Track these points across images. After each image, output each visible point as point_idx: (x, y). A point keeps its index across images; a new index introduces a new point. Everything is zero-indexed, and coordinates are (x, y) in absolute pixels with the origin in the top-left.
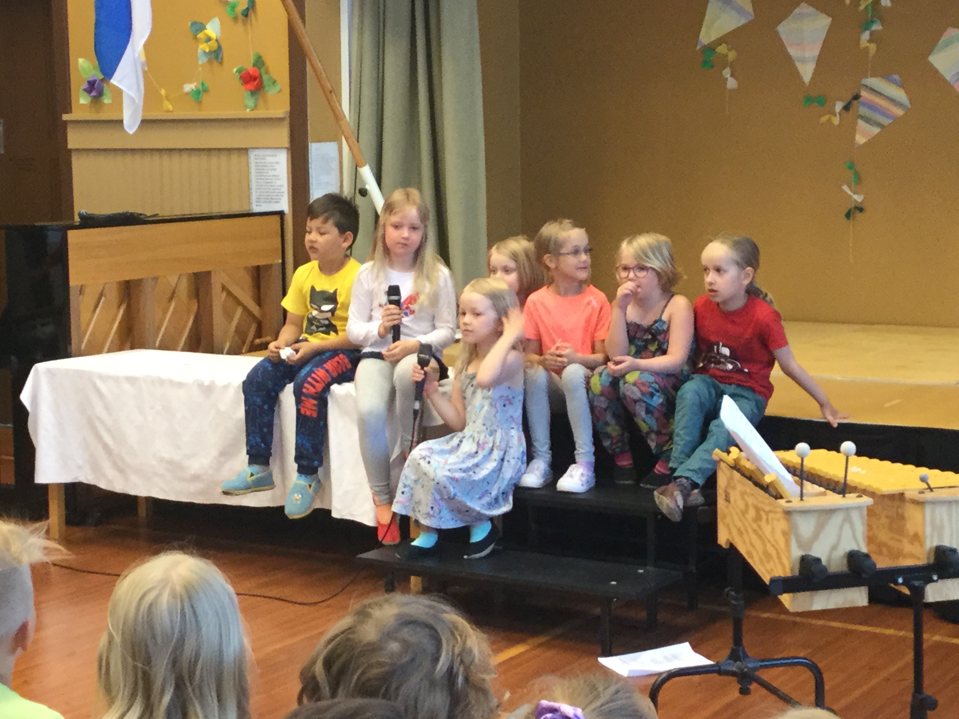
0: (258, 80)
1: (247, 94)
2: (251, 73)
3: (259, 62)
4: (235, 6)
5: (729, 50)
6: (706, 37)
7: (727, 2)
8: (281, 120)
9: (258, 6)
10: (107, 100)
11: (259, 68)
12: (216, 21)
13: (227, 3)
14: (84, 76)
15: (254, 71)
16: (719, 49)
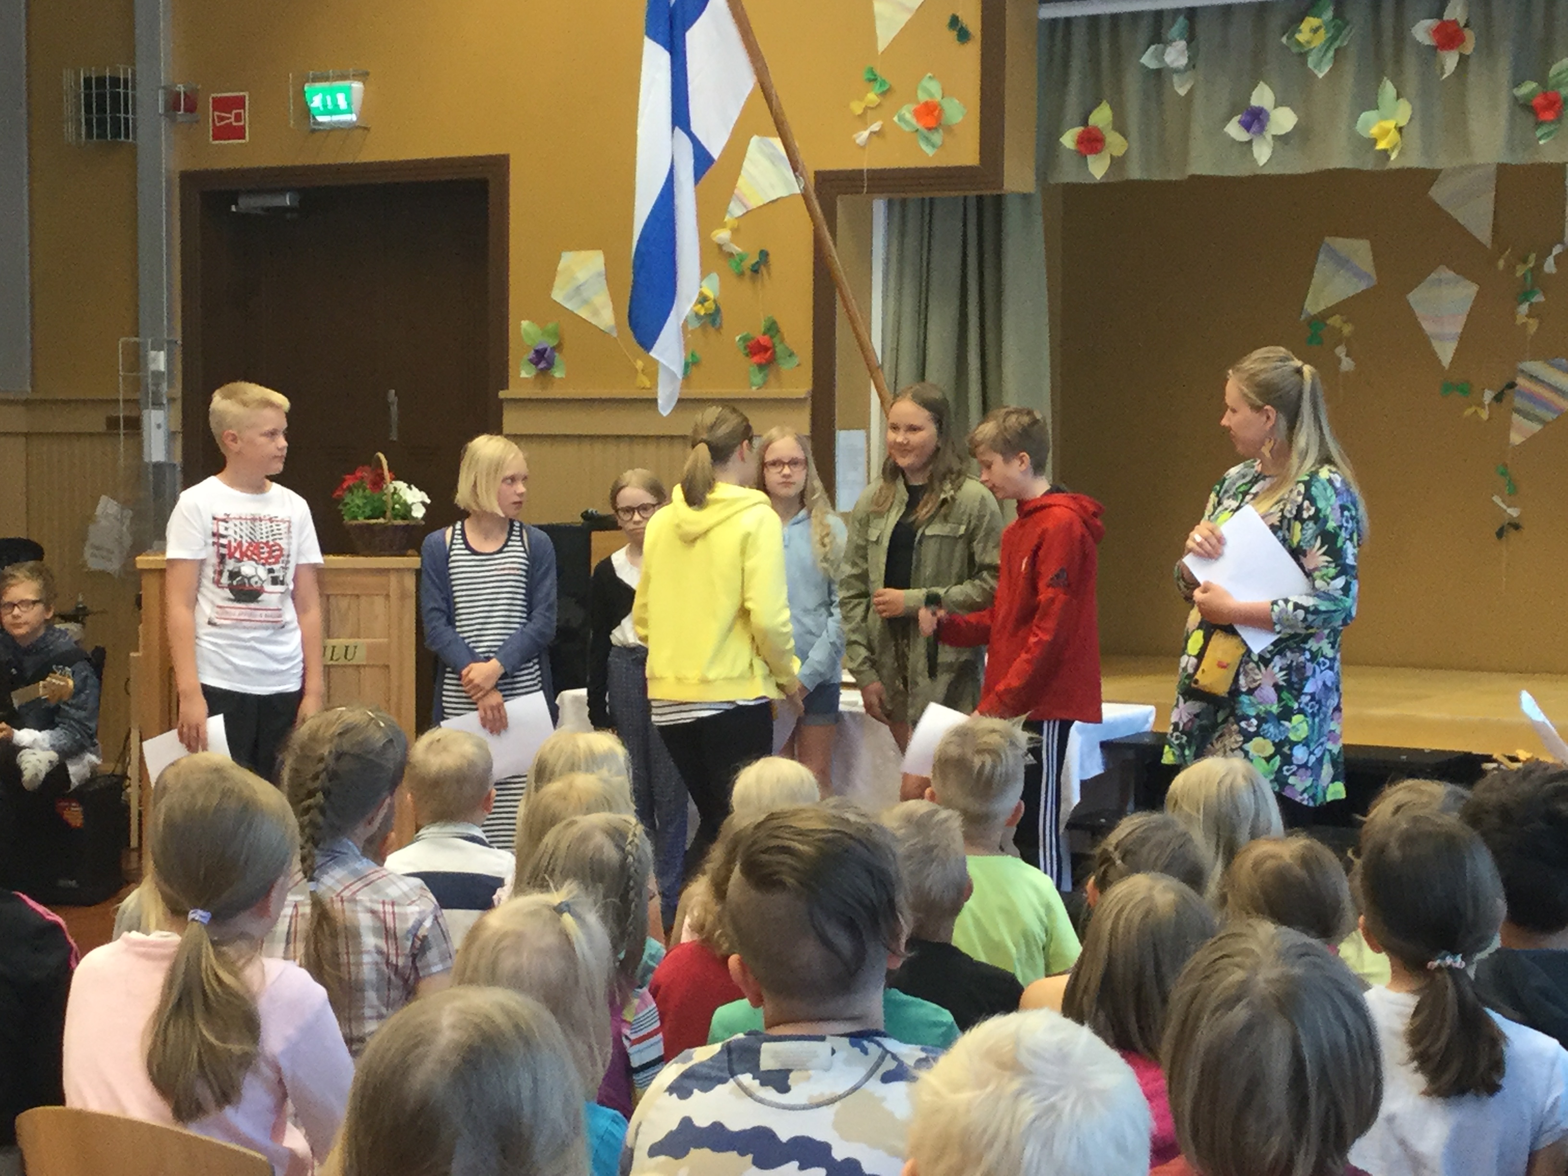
0: (769, 353)
1: (753, 369)
2: (762, 342)
3: (773, 328)
4: (741, 261)
5: (1345, 322)
6: (1314, 305)
7: (1342, 262)
8: (799, 401)
9: (772, 258)
10: (558, 373)
11: (772, 337)
12: (714, 278)
13: (731, 255)
14: (529, 343)
15: (764, 340)
16: (1330, 321)
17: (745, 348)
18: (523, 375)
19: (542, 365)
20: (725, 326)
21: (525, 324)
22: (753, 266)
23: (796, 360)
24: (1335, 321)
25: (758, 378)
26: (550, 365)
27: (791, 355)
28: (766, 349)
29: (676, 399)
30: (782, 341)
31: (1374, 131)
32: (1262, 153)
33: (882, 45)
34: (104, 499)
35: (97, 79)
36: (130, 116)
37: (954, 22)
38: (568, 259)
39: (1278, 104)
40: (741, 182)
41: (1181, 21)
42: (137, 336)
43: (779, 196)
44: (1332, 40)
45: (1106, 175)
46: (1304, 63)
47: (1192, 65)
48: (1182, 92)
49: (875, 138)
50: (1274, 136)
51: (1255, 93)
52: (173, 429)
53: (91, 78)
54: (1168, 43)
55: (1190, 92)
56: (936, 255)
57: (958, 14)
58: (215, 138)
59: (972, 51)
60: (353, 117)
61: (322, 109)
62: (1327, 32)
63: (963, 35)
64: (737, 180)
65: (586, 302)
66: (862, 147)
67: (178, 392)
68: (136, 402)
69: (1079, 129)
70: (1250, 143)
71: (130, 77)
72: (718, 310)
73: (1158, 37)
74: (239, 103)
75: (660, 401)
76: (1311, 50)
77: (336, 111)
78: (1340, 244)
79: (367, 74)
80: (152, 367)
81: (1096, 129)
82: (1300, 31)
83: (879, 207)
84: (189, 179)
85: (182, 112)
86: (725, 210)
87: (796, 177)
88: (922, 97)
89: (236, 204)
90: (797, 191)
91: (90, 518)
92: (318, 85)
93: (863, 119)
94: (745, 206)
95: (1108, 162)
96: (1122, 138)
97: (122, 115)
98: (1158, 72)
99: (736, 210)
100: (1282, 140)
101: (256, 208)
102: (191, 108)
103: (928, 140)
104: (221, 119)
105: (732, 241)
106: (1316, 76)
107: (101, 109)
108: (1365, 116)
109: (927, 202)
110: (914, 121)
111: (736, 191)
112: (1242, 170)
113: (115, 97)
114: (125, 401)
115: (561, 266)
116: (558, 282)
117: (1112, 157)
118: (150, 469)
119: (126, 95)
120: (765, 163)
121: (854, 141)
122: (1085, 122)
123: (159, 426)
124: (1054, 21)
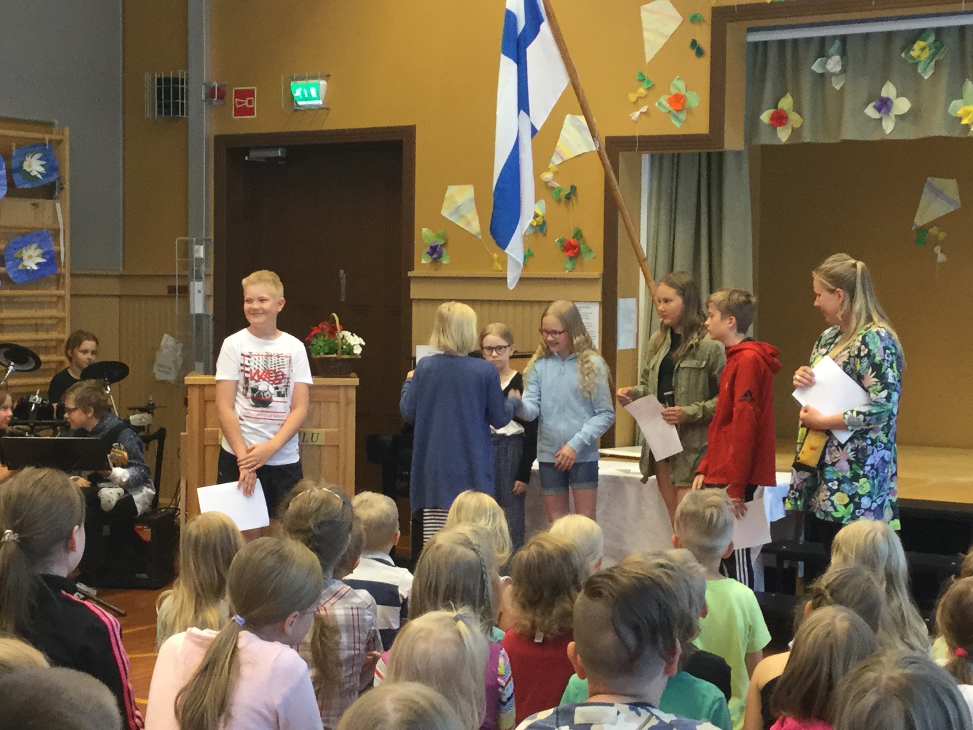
0: (576, 249)
1: (567, 259)
2: (572, 243)
3: (578, 235)
4: (560, 191)
5: (940, 231)
6: (920, 220)
7: (939, 193)
8: (595, 280)
9: (579, 192)
10: (445, 261)
11: (578, 240)
12: (543, 202)
13: (553, 188)
14: (426, 241)
15: (572, 241)
16: (931, 231)
17: (561, 246)
18: (423, 262)
19: (434, 256)
20: (549, 233)
21: (424, 230)
22: (567, 195)
23: (593, 255)
24: (934, 231)
25: (569, 265)
26: (440, 256)
27: (590, 251)
28: (574, 247)
29: (518, 278)
30: (584, 243)
31: (960, 113)
32: (888, 126)
33: (648, 59)
34: (166, 336)
35: (165, 79)
36: (185, 101)
37: (694, 44)
38: (452, 190)
39: (898, 96)
40: (558, 144)
41: (837, 43)
42: (187, 236)
43: (583, 152)
44: (933, 56)
45: (788, 139)
46: (916, 70)
47: (844, 71)
48: (838, 87)
49: (643, 116)
50: (896, 116)
51: (884, 89)
52: (208, 293)
53: (161, 78)
54: (829, 57)
55: (842, 88)
56: (681, 190)
57: (697, 40)
58: (235, 115)
59: (705, 63)
60: (320, 102)
61: (301, 97)
62: (930, 50)
63: (700, 52)
64: (557, 142)
65: (462, 217)
66: (636, 122)
67: (211, 271)
68: (186, 276)
69: (771, 111)
70: (881, 119)
71: (185, 77)
72: (544, 222)
73: (822, 53)
74: (251, 93)
75: (509, 281)
76: (919, 62)
77: (310, 98)
78: (938, 182)
79: (329, 76)
80: (196, 255)
81: (782, 111)
82: (913, 50)
83: (646, 158)
84: (218, 139)
85: (215, 99)
86: (549, 159)
87: (594, 141)
88: (673, 91)
89: (248, 155)
90: (594, 149)
91: (156, 348)
92: (300, 83)
93: (636, 104)
94: (562, 158)
95: (790, 131)
96: (799, 116)
97: (180, 101)
98: (822, 75)
99: (556, 160)
100: (901, 118)
101: (260, 158)
102: (221, 96)
103: (676, 118)
104: (240, 103)
105: (554, 179)
106: (923, 78)
107: (167, 97)
108: (954, 102)
109: (676, 155)
110: (667, 105)
111: (556, 149)
112: (875, 137)
113: (176, 90)
114: (179, 276)
115: (447, 194)
116: (445, 204)
117: (793, 129)
118: (194, 318)
119: (182, 89)
120: (574, 132)
121: (630, 117)
122: (776, 107)
123: (199, 292)
124: (756, 44)
